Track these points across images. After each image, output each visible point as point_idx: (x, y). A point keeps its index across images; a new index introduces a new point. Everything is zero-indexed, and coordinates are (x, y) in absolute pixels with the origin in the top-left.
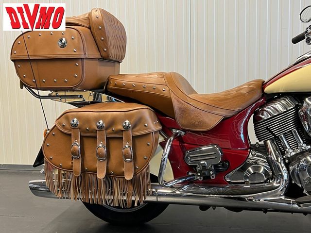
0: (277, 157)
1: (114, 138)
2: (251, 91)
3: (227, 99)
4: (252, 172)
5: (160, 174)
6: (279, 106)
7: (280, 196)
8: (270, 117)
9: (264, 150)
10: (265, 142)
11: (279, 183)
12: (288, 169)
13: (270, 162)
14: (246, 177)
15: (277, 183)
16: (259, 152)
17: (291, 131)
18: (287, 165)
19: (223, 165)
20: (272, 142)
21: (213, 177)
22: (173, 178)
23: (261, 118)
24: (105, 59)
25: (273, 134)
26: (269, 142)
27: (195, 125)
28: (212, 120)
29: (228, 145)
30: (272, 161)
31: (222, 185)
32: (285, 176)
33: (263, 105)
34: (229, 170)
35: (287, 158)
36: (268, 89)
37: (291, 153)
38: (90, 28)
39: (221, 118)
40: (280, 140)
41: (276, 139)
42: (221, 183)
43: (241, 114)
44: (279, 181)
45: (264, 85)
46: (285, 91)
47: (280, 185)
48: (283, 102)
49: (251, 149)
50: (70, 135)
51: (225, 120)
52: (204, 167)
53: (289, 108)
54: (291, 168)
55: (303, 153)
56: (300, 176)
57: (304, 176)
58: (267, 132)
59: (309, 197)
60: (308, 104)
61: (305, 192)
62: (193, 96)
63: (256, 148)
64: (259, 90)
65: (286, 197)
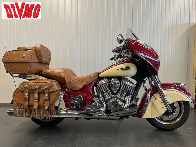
0: (102, 99)
1: (41, 93)
2: (95, 76)
3: (85, 79)
4: (94, 105)
5: (59, 106)
6: (103, 81)
7: (103, 113)
8: (100, 85)
9: (98, 96)
10: (99, 94)
12: (106, 104)
13: (100, 101)
14: (92, 107)
16: (97, 98)
17: (107, 90)
18: (106, 102)
19: (84, 103)
20: (101, 94)
21: (80, 107)
22: (65, 108)
23: (98, 86)
24: (41, 63)
25: (101, 91)
27: (74, 88)
28: (80, 86)
29: (86, 95)
30: (101, 101)
31: (83, 110)
32: (105, 106)
33: (99, 81)
34: (86, 104)
35: (106, 99)
36: (100, 75)
37: (107, 98)
38: (35, 51)
39: (83, 85)
40: (104, 93)
41: (102, 93)
42: (83, 109)
43: (91, 84)
45: (99, 74)
46: (106, 76)
47: (103, 109)
48: (105, 80)
49: (94, 96)
50: (24, 91)
52: (76, 103)
53: (107, 82)
54: (107, 103)
55: (111, 98)
56: (110, 106)
57: (111, 106)
58: (99, 90)
59: (113, 114)
60: (113, 81)
61: (112, 112)
62: (74, 77)
63: (96, 96)
64: (97, 76)
65: (105, 114)
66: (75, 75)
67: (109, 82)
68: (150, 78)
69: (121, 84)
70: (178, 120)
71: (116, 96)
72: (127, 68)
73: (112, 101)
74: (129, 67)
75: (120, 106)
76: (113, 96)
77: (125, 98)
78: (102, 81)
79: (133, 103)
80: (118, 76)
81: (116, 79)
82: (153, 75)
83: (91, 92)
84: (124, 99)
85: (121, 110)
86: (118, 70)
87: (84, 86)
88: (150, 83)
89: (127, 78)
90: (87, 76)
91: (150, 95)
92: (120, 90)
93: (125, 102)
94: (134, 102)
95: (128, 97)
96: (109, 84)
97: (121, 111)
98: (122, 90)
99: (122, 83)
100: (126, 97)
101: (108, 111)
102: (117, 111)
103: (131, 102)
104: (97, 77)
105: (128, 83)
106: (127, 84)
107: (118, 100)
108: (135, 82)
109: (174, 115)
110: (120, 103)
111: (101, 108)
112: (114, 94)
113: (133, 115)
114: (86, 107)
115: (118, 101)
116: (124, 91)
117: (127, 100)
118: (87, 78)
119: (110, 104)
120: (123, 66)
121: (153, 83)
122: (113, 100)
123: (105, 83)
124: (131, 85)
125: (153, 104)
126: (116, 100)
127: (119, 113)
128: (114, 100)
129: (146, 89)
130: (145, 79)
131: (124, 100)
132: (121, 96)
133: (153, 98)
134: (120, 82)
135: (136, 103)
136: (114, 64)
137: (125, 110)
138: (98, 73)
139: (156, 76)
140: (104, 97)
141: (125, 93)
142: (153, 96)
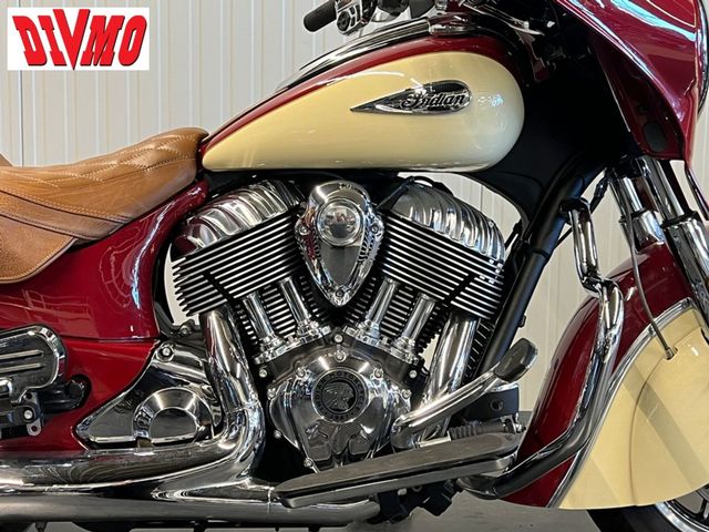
0: (233, 362)
2: (165, 162)
3: (83, 184)
4: (162, 408)
6: (243, 210)
7: (239, 476)
8: (216, 240)
9: (198, 339)
10: (203, 318)
11: (236, 439)
12: (263, 398)
13: (213, 377)
14: (141, 426)
15: (229, 441)
16: (187, 347)
17: (275, 284)
18: (261, 387)
19: (67, 391)
20: (223, 317)
21: (34, 430)
23: (193, 246)
25: (225, 294)
26: (213, 317)
28: (36, 250)
29: (85, 327)
30: (219, 375)
32: (254, 419)
33: (206, 203)
34: (88, 405)
35: (265, 363)
36: (211, 157)
37: (274, 347)
39: (67, 243)
40: (246, 312)
41: (234, 309)
42: (62, 448)
43: (130, 231)
44: (234, 433)
45: (201, 143)
46: (261, 165)
47: (236, 446)
48: (256, 197)
49: (164, 339)
51: (79, 248)
52: (2, 396)
53: (271, 216)
54: (272, 393)
55: (309, 347)
56: (296, 414)
57: (306, 414)
58: (208, 285)
59: (318, 478)
60: (320, 202)
61: (308, 462)
63: (177, 338)
64: (189, 161)
65: (253, 482)
67: (293, 213)
68: (627, 182)
69: (386, 228)
71: (349, 331)
72: (445, 96)
73: (317, 371)
74: (456, 87)
75: (381, 416)
76: (326, 330)
77: (419, 348)
78: (227, 206)
79: (485, 384)
80: (371, 164)
81: (348, 187)
82: (652, 155)
83: (135, 294)
84: (410, 357)
85: (386, 445)
86: (369, 108)
87: (74, 249)
88: (630, 220)
89: (439, 187)
90: (92, 166)
91: (620, 321)
92: (378, 284)
93: (417, 384)
94: (490, 381)
95: (447, 342)
96: (290, 232)
97: (387, 451)
98: (402, 286)
99: (398, 227)
100: (434, 342)
101: (275, 461)
102: (358, 458)
103: (466, 380)
104: (185, 174)
105: (447, 224)
106: (436, 229)
107: (365, 366)
108: (505, 214)
110: (381, 390)
111: (218, 430)
112: (336, 317)
113: (481, 486)
114: (98, 430)
115: (367, 375)
116: (416, 293)
117: (436, 361)
118: (95, 177)
119: (300, 397)
120: (412, 74)
121: (651, 223)
122: (323, 363)
123: (254, 222)
124: (469, 237)
125: (645, 397)
126: (351, 362)
127: (372, 466)
128: (334, 363)
129: (589, 275)
130: (588, 195)
131: (411, 367)
132: (391, 331)
133: (646, 349)
134: (386, 213)
135: (506, 387)
136: (334, 58)
137: (424, 444)
138: (193, 139)
139: (677, 166)
140: (250, 346)
141: (425, 308)
142: (646, 331)
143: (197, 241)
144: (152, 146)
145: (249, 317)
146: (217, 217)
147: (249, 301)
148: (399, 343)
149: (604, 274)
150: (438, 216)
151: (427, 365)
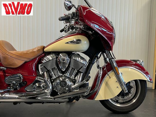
0: (48, 79)
2: (38, 50)
4: (37, 86)
6: (50, 57)
7: (49, 96)
8: (46, 62)
9: (43, 76)
10: (44, 73)
11: (48, 90)
12: (52, 84)
14: (34, 88)
15: (47, 91)
16: (41, 77)
17: (54, 68)
19: (23, 83)
20: (47, 73)
21: (18, 89)
23: (42, 62)
25: (47, 69)
27: (11, 65)
28: (19, 63)
29: (26, 74)
30: (46, 81)
32: (51, 87)
33: (45, 56)
34: (27, 85)
35: (53, 79)
36: (45, 50)
37: (54, 77)
40: (50, 72)
41: (48, 71)
42: (23, 92)
43: (34, 60)
45: (44, 48)
46: (52, 51)
48: (52, 55)
49: (38, 76)
51: (26, 63)
52: (14, 84)
53: (54, 58)
54: (53, 83)
55: (59, 77)
56: (57, 87)
57: (58, 87)
58: (45, 68)
59: (60, 96)
60: (60, 56)
61: (58, 94)
62: (11, 52)
63: (40, 76)
64: (42, 50)
65: (51, 96)
66: (14, 49)
67: (57, 58)
68: (105, 54)
69: (70, 60)
70: (134, 101)
71: (65, 75)
72: (78, 41)
73: (60, 80)
74: (80, 40)
75: (69, 87)
76: (62, 74)
77: (75, 77)
78: (48, 57)
79: (84, 82)
80: (68, 51)
81: (65, 54)
82: (107, 50)
83: (34, 69)
84: (73, 78)
86: (67, 43)
87: (25, 63)
88: (105, 59)
89: (78, 54)
90: (28, 51)
91: (102, 73)
92: (69, 68)
93: (74, 83)
95: (79, 76)
96: (56, 60)
97: (70, 92)
98: (72, 68)
99: (72, 60)
100: (77, 77)
101: (54, 93)
102: (66, 93)
103: (81, 81)
104: (41, 52)
105: (79, 59)
106: (77, 60)
107: (67, 80)
108: (87, 58)
109: (130, 96)
110: (69, 83)
111: (46, 89)
113: (84, 97)
114: (28, 89)
115: (67, 81)
116: (74, 69)
117: (77, 79)
118: (28, 52)
119: (57, 84)
120: (74, 38)
121: (108, 59)
122: (61, 79)
123: (51, 59)
124: (82, 61)
125: (107, 84)
126: (65, 79)
127: (68, 94)
128: (63, 79)
129: (98, 67)
130: (99, 55)
131: (74, 80)
133: (106, 78)
134: (70, 58)
135: (87, 82)
137: (75, 91)
138: (43, 47)
139: (111, 51)
140: (50, 77)
141: (76, 71)
142: (107, 74)
143: (43, 62)
144: (37, 48)
145: (50, 73)
146: (46, 58)
147: (50, 70)
148: (72, 76)
149: (100, 66)
150: (77, 58)
151: (76, 79)
